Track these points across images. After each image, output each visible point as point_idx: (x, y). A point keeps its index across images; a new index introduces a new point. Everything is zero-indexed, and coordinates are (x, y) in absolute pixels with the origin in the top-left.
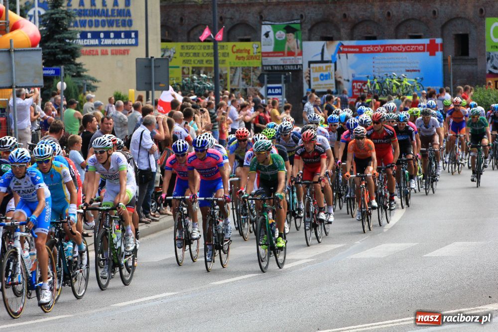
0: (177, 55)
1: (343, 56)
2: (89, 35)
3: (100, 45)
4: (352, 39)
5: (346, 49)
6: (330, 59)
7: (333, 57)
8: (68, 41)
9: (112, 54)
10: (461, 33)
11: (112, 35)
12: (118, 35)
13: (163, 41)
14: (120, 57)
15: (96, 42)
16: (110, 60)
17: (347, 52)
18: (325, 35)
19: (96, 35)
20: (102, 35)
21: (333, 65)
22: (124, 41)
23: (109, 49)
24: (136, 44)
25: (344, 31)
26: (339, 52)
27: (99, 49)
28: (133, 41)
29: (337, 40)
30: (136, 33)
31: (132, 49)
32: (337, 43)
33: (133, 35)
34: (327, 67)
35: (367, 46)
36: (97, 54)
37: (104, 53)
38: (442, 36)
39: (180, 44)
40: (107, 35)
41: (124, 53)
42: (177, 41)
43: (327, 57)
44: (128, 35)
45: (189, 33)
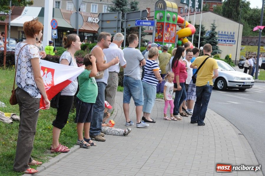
0: (245, 49)
2: (223, 41)
3: (225, 43)
8: (215, 40)
9: (228, 45)
11: (229, 41)
12: (230, 41)
13: (242, 45)
14: (230, 46)
15: (225, 42)
16: (228, 47)
19: (225, 41)
20: (226, 41)
22: (232, 43)
23: (228, 44)
24: (235, 44)
27: (225, 44)
28: (234, 43)
30: (235, 41)
31: (233, 45)
33: (234, 41)
36: (225, 45)
37: (226, 45)
39: (246, 46)
40: (228, 41)
41: (231, 45)
42: (246, 45)
44: (233, 41)
45: (249, 44)
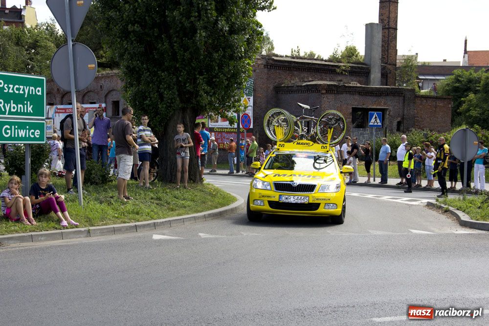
1: (57, 114)
4: (62, 104)
5: (59, 111)
6: (51, 117)
7: (53, 115)
10: (115, 100)
17: (59, 113)
18: (50, 102)
21: (52, 120)
25: (58, 99)
26: (56, 112)
29: (55, 105)
32: (55, 106)
34: (50, 121)
35: (68, 109)
38: (105, 102)
43: (50, 116)
